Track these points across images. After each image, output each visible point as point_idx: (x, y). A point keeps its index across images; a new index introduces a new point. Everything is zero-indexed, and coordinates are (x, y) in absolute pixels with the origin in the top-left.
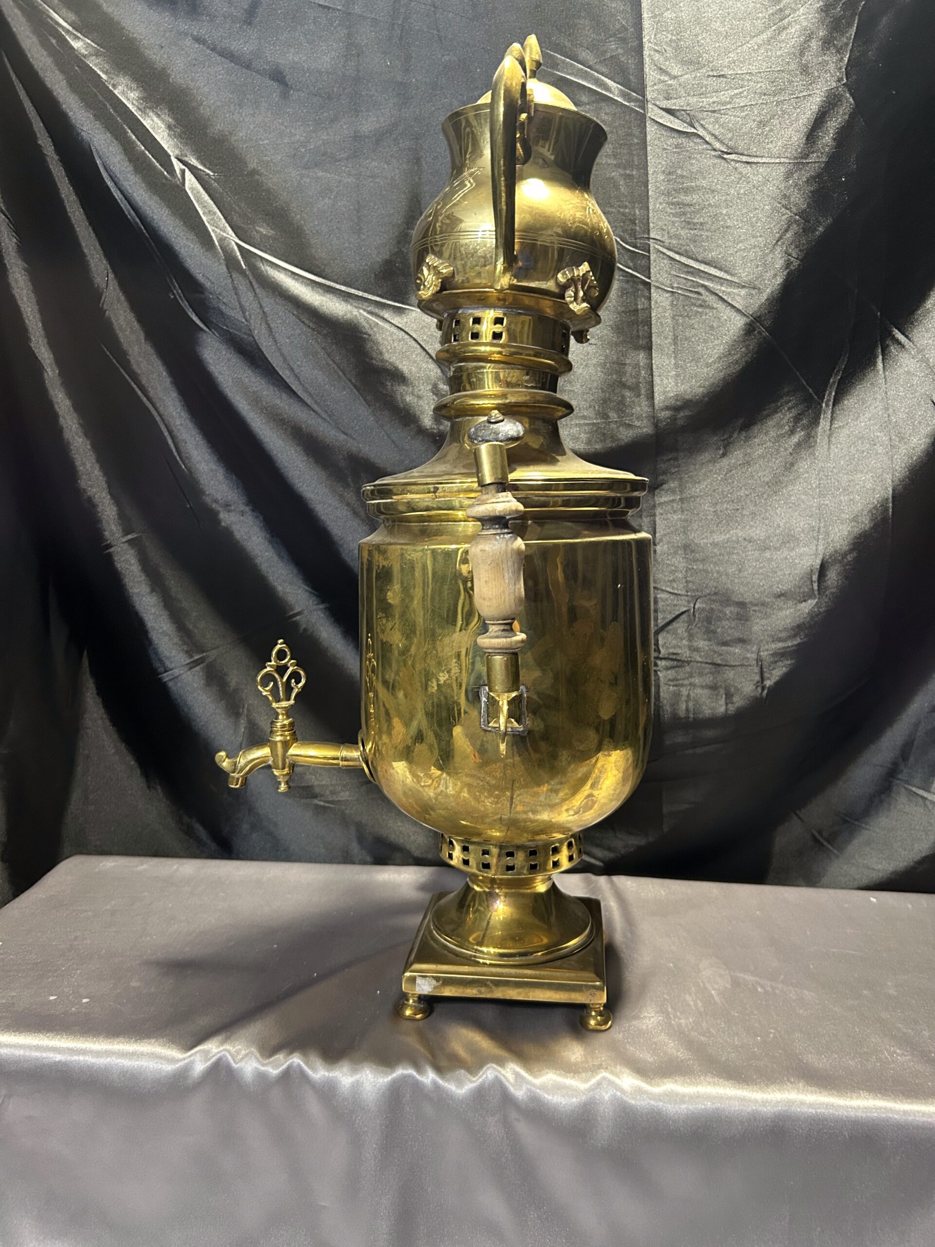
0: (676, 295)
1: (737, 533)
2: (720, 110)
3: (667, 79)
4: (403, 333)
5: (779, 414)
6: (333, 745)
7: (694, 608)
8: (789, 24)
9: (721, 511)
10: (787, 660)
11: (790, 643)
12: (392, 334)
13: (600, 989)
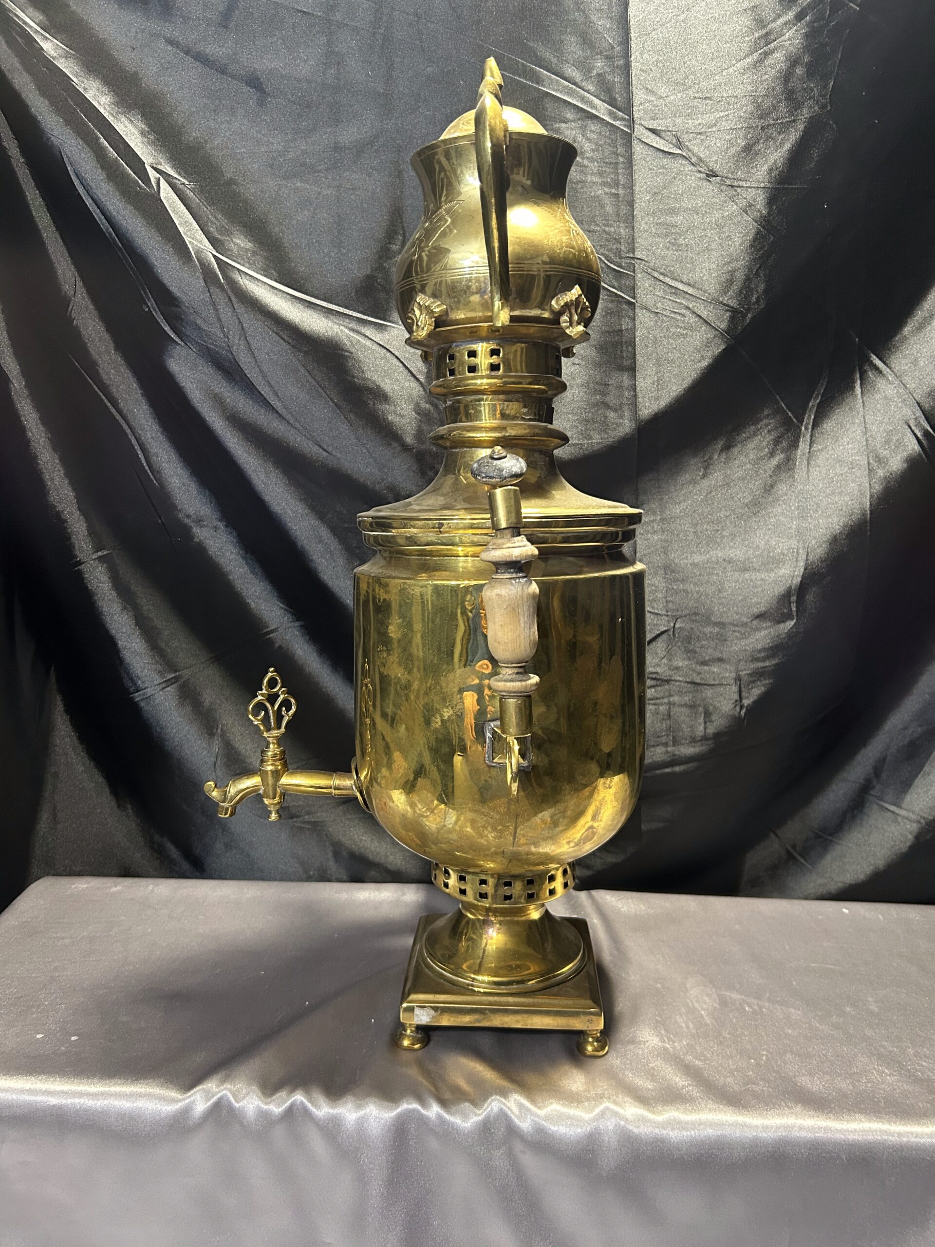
0: (660, 315)
1: (718, 554)
2: (706, 132)
3: (653, 99)
4: (385, 351)
5: (759, 437)
6: (325, 774)
7: (674, 627)
8: (776, 49)
9: (701, 532)
10: (766, 680)
11: (767, 663)
12: (373, 351)
13: (598, 1015)
